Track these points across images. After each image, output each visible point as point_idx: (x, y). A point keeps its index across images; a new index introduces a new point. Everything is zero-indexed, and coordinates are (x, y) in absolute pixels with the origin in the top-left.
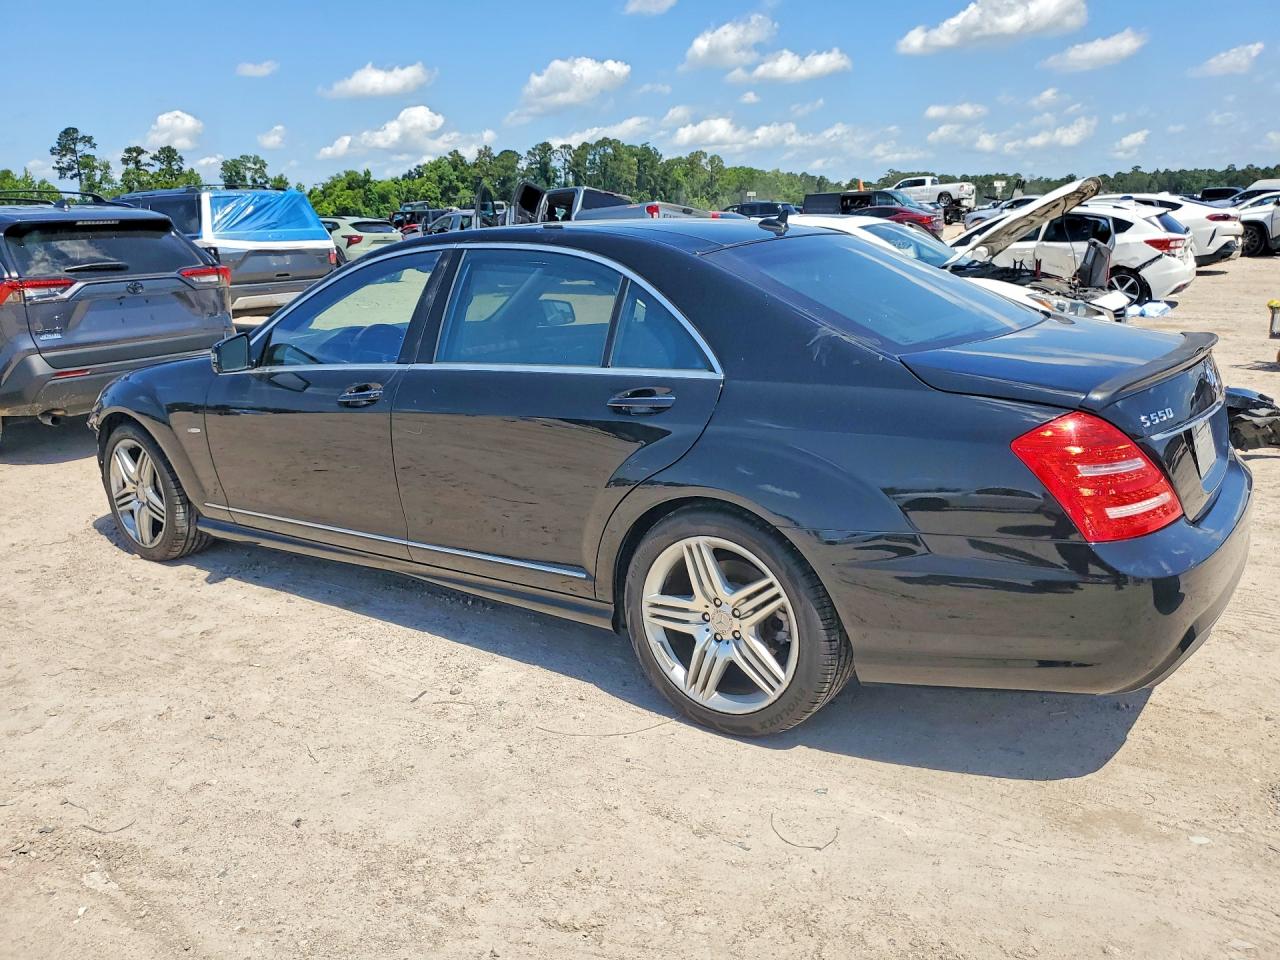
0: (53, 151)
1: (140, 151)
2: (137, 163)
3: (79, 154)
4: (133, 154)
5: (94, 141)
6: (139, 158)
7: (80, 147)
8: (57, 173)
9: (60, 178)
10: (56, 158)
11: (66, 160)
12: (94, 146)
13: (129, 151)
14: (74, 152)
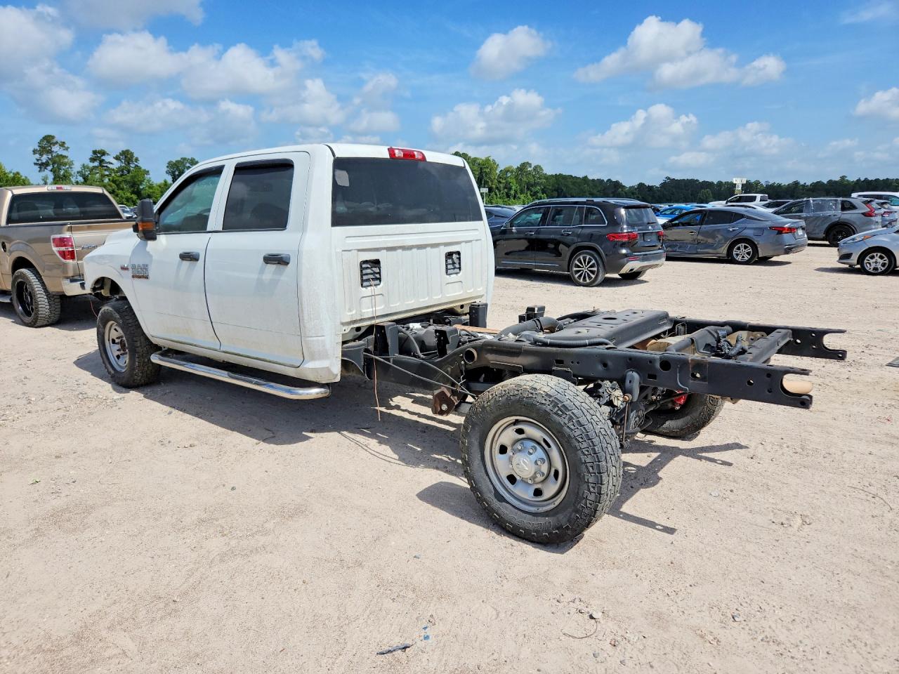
0: (35, 152)
1: (103, 153)
2: (102, 161)
3: (54, 154)
4: (98, 155)
5: (66, 146)
6: (103, 158)
7: (56, 149)
8: (37, 168)
9: (40, 171)
10: (37, 156)
11: (44, 158)
12: (67, 149)
13: (95, 152)
14: (50, 152)
